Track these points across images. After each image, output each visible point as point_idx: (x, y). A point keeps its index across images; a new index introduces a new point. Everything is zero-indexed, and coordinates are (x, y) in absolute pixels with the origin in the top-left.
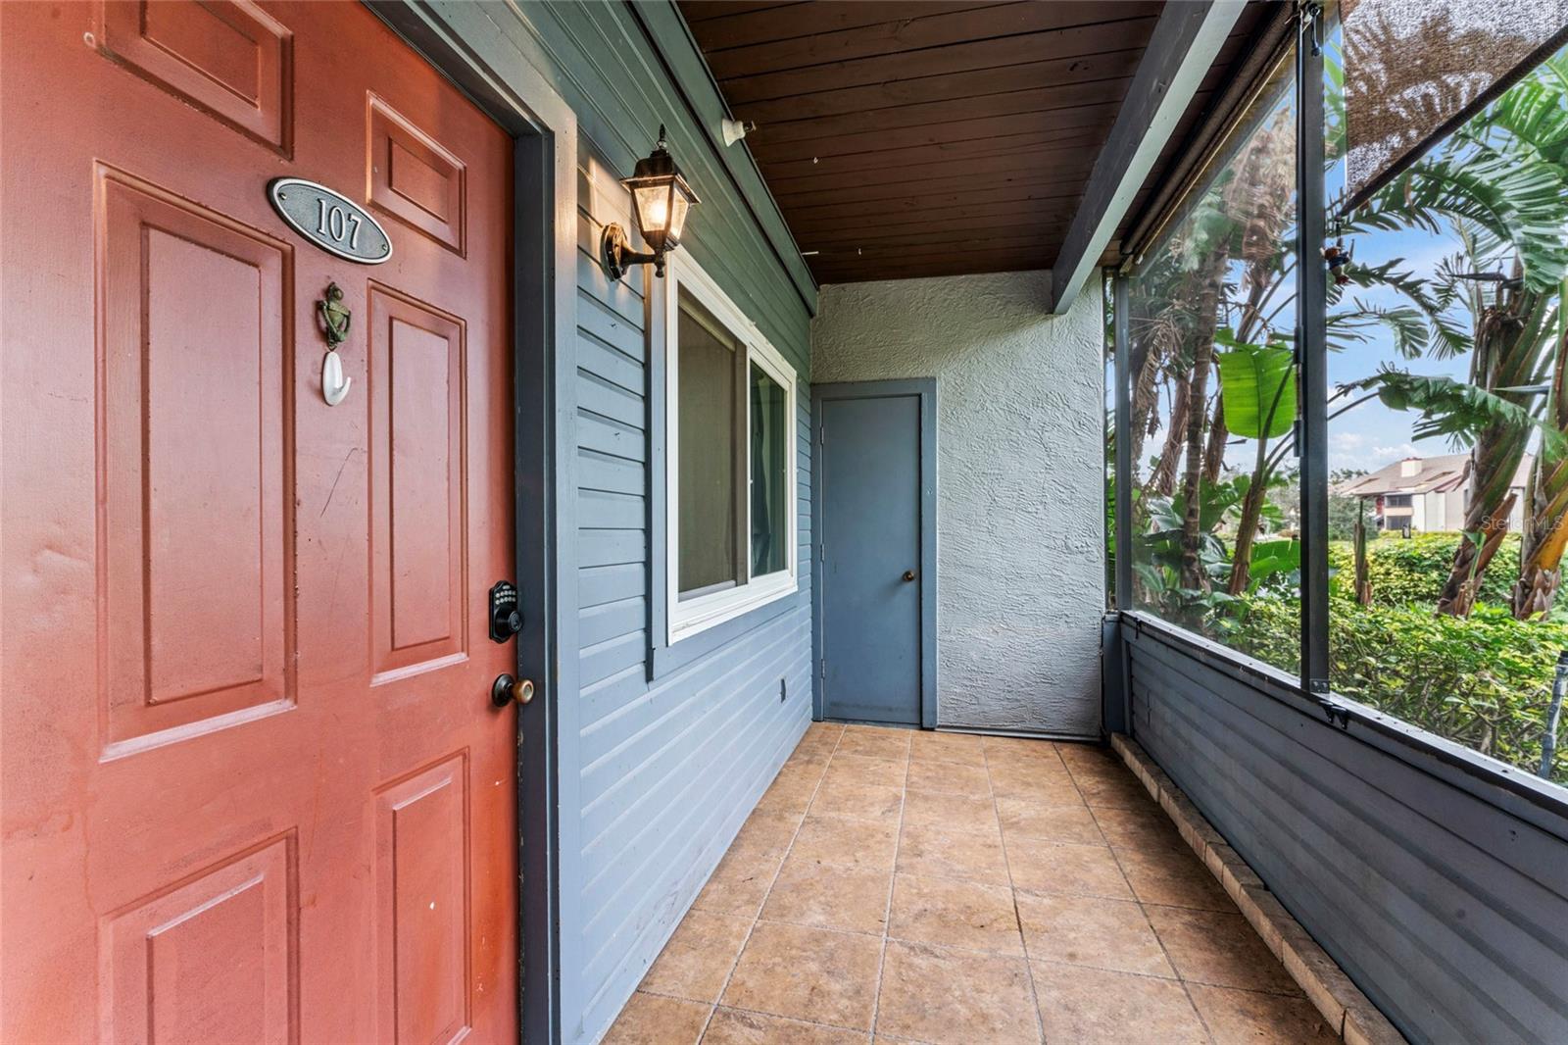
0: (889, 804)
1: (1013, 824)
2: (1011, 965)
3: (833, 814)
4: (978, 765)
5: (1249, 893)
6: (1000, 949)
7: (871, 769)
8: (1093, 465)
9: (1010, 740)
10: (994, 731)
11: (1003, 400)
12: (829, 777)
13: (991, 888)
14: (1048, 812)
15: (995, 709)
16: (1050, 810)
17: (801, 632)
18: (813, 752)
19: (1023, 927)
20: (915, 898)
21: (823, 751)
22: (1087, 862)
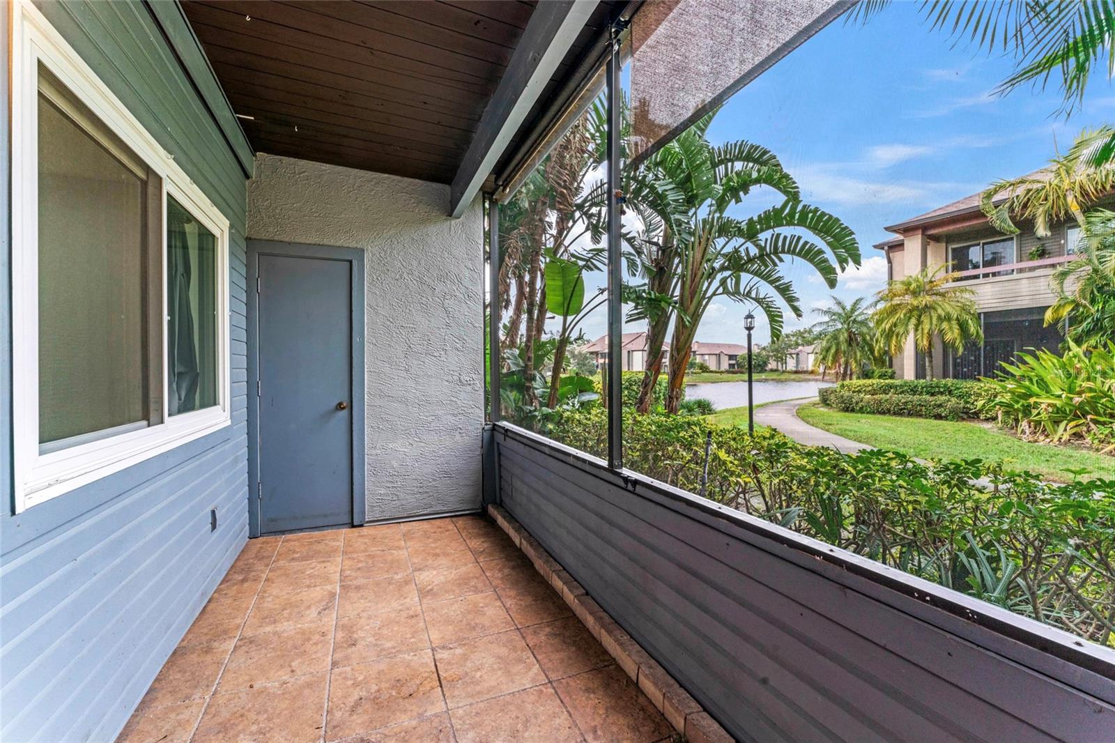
0: (324, 603)
1: (428, 591)
2: (436, 722)
3: (269, 629)
4: (399, 548)
5: (579, 601)
6: (426, 711)
7: (308, 573)
8: (477, 325)
9: (421, 523)
10: (409, 518)
11: (416, 273)
12: (265, 592)
13: (415, 655)
14: (453, 574)
15: (410, 501)
16: (454, 572)
17: (236, 461)
18: (248, 569)
19: (443, 682)
20: (352, 689)
21: (259, 566)
22: (482, 607)
